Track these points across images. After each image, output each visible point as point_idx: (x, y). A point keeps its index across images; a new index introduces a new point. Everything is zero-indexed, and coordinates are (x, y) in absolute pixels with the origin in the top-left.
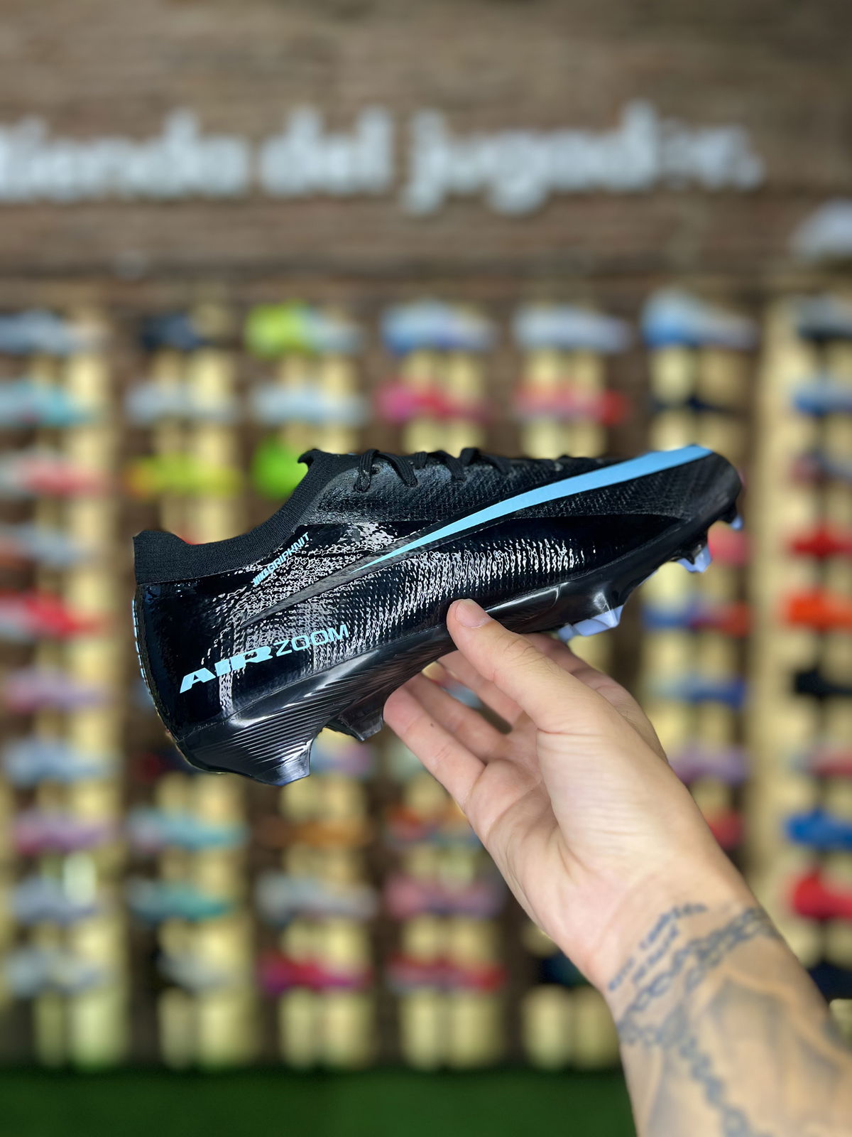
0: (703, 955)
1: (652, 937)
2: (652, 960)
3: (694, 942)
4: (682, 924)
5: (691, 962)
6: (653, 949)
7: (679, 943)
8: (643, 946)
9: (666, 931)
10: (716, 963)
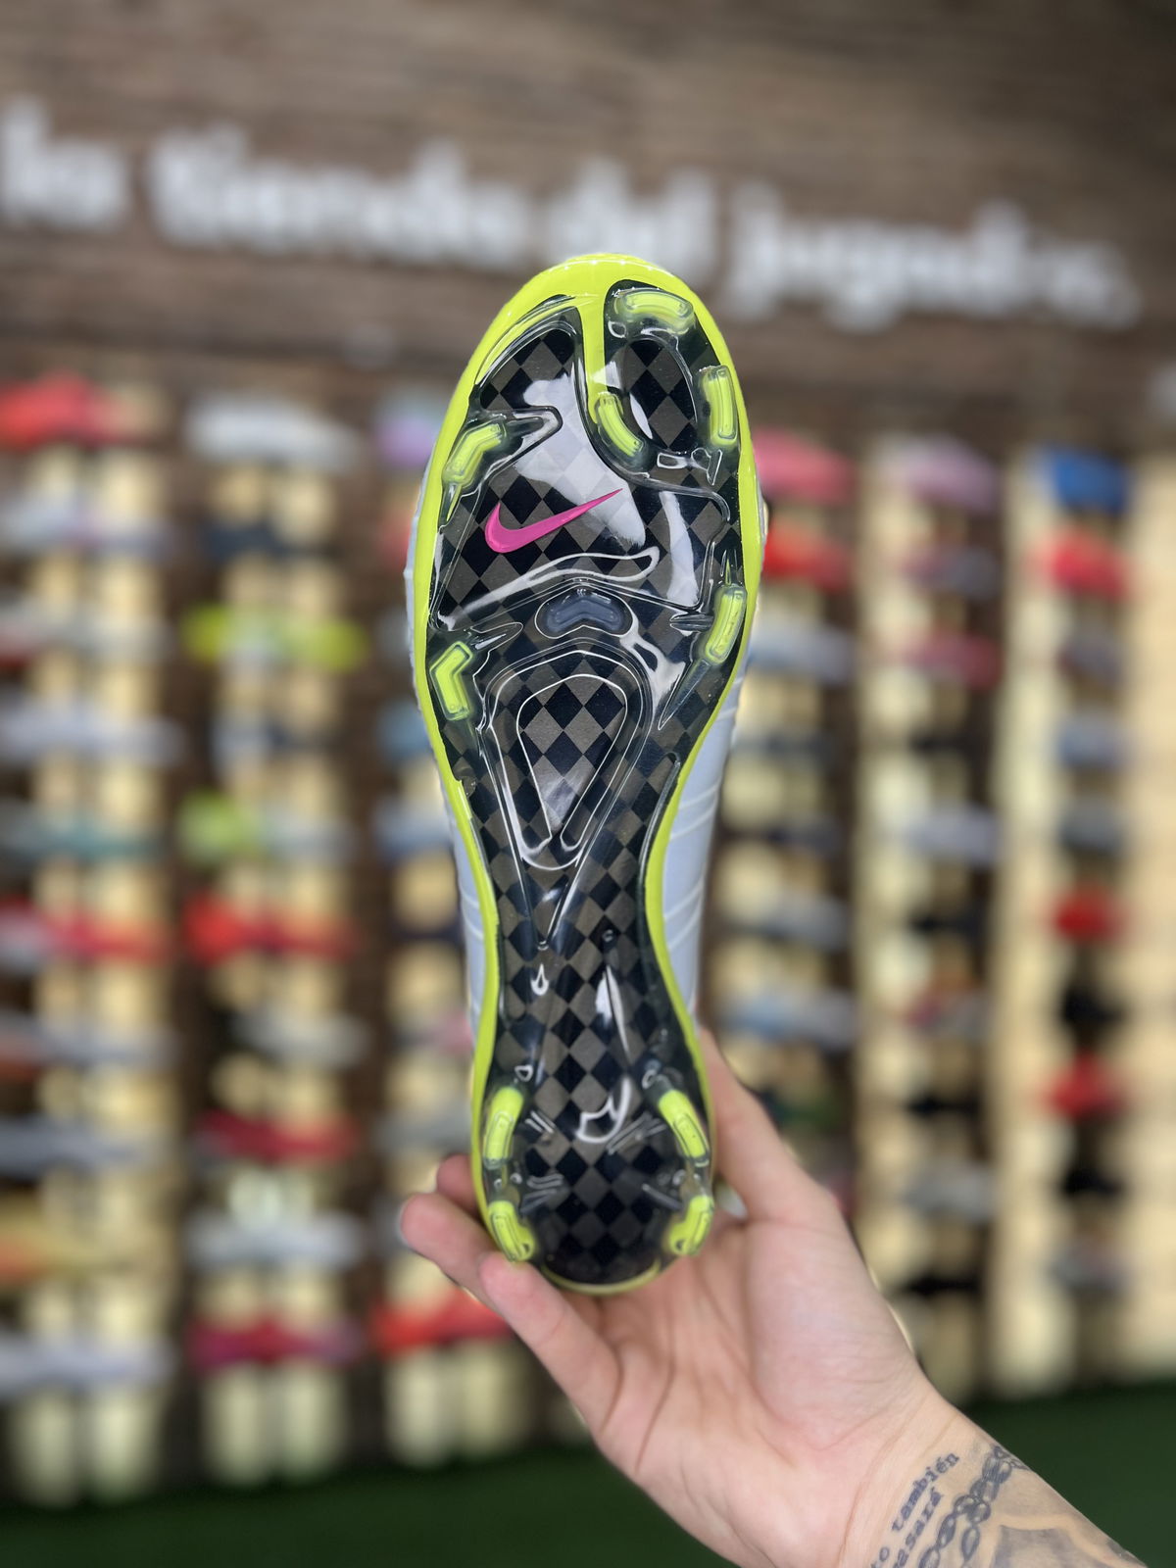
0: (971, 1511)
1: (906, 1512)
2: (911, 1540)
3: (960, 1500)
4: (940, 1485)
5: (963, 1523)
6: (909, 1526)
7: (944, 1508)
8: (896, 1527)
9: (925, 1499)
10: (986, 1515)
